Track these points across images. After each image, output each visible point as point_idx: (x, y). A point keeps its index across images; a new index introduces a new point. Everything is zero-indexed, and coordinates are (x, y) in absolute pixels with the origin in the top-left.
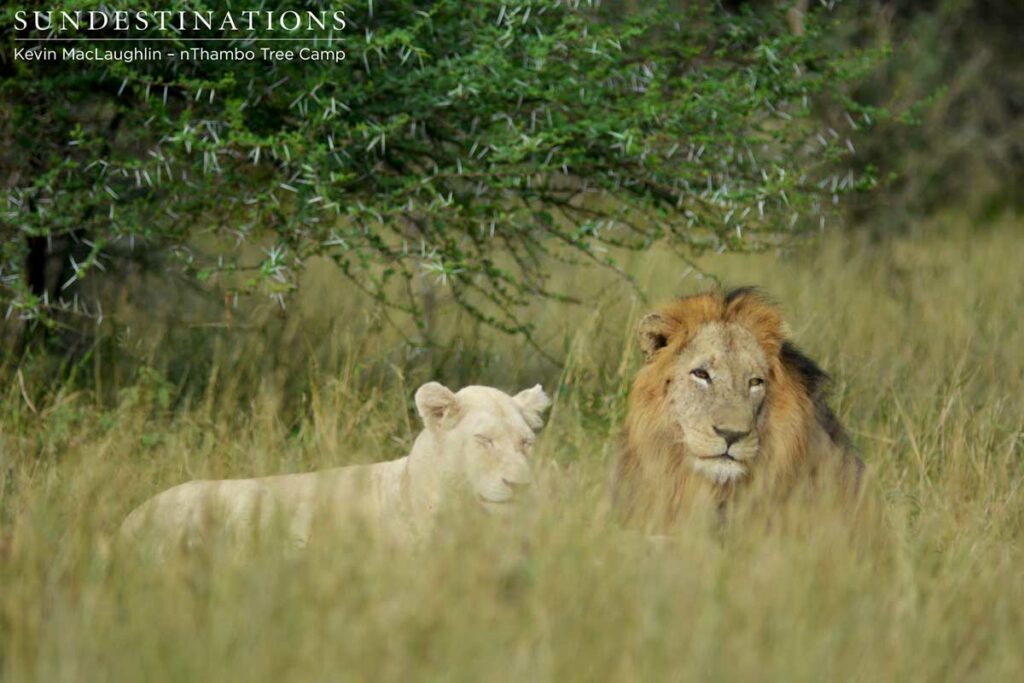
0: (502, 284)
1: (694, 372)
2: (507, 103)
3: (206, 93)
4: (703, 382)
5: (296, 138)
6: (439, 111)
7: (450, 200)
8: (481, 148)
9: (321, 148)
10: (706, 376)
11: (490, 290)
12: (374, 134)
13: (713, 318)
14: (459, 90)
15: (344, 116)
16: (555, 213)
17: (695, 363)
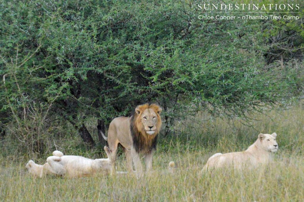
0: (247, 119)
1: (144, 118)
2: (246, 90)
3: (198, 93)
4: (146, 119)
5: (214, 99)
6: (235, 92)
7: (239, 107)
8: (243, 97)
9: (217, 100)
10: (146, 118)
11: (246, 120)
12: (226, 97)
13: (147, 108)
14: (239, 88)
15: (220, 94)
16: (255, 106)
17: (144, 116)
